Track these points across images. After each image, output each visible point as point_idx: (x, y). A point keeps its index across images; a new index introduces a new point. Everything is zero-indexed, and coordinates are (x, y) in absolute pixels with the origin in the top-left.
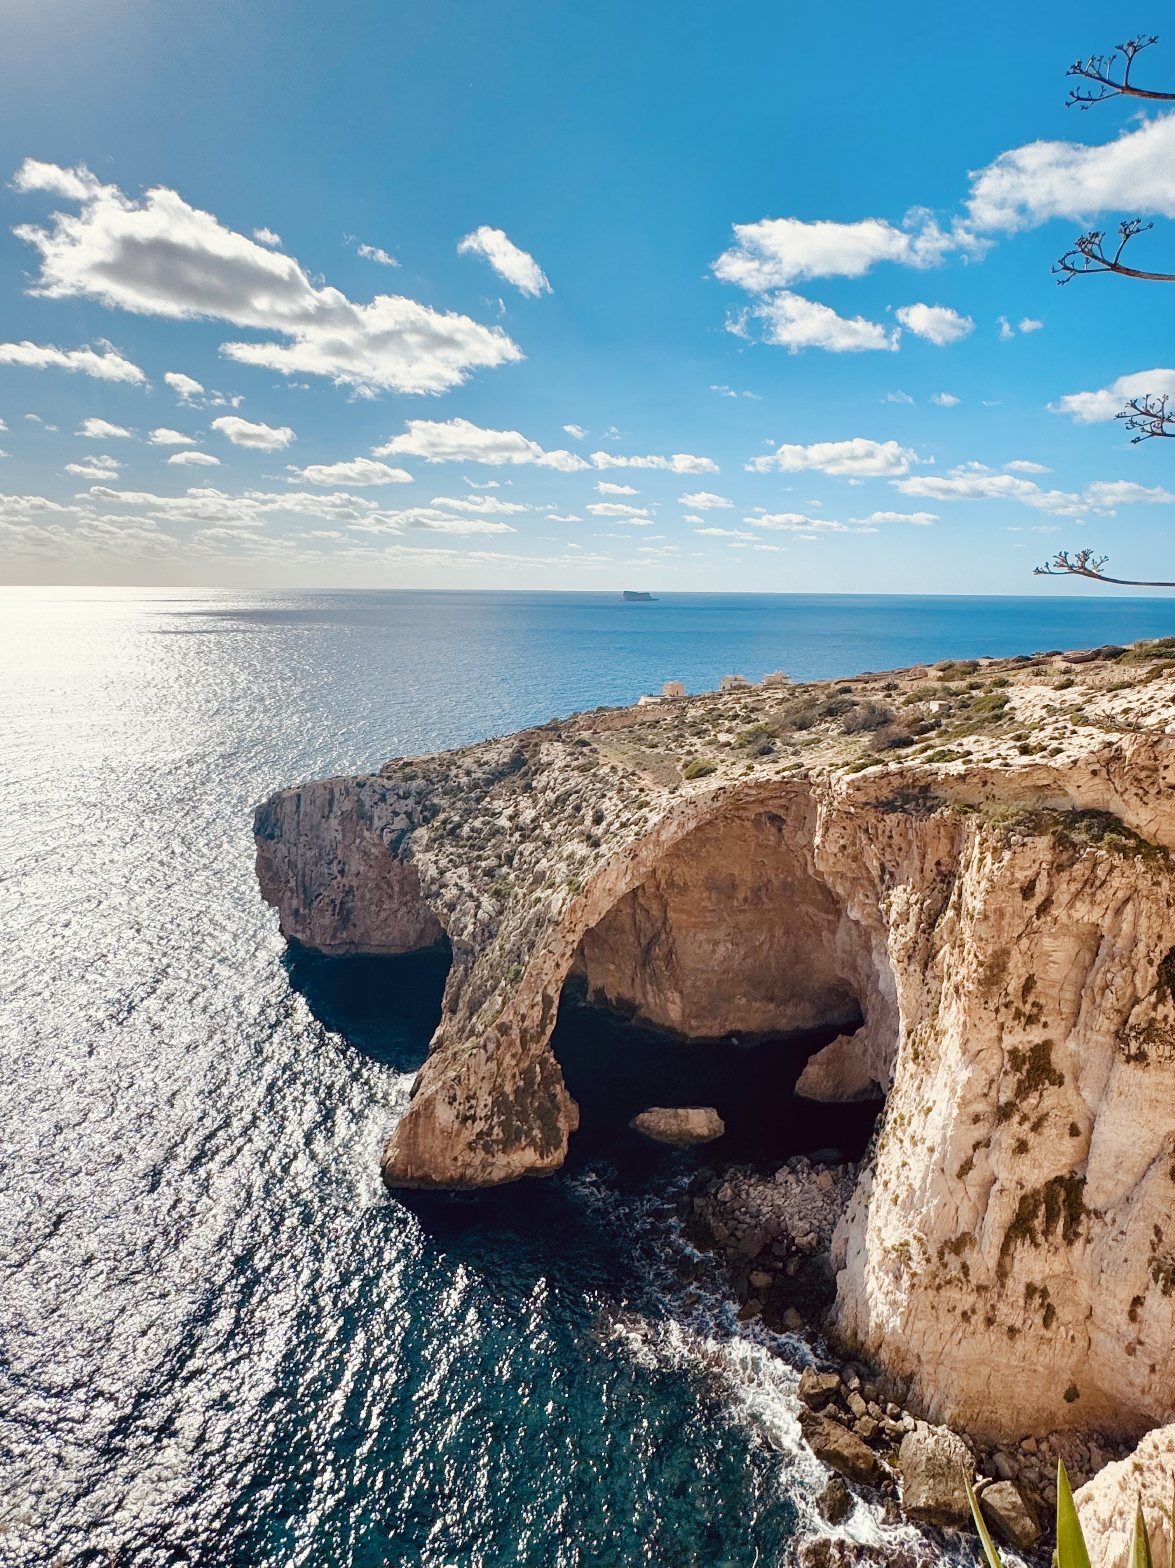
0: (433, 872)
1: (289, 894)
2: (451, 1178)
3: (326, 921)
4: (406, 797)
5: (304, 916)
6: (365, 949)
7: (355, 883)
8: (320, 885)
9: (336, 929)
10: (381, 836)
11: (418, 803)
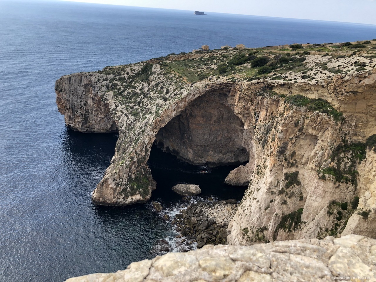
0: (113, 106)
1: (67, 111)
2: (113, 202)
3: (79, 120)
4: (106, 80)
5: (72, 118)
6: (93, 130)
7: (89, 108)
8: (78, 108)
9: (83, 123)
10: (98, 93)
11: (110, 83)
